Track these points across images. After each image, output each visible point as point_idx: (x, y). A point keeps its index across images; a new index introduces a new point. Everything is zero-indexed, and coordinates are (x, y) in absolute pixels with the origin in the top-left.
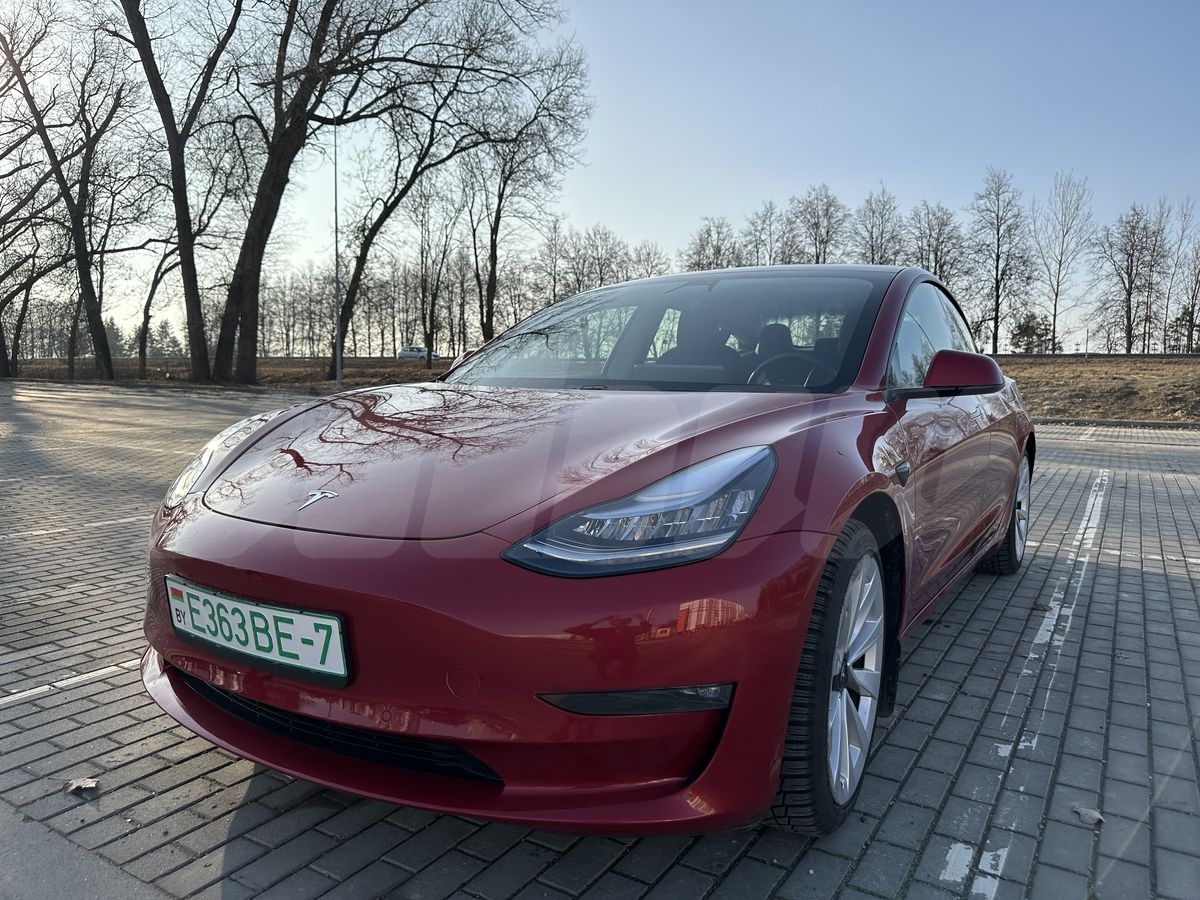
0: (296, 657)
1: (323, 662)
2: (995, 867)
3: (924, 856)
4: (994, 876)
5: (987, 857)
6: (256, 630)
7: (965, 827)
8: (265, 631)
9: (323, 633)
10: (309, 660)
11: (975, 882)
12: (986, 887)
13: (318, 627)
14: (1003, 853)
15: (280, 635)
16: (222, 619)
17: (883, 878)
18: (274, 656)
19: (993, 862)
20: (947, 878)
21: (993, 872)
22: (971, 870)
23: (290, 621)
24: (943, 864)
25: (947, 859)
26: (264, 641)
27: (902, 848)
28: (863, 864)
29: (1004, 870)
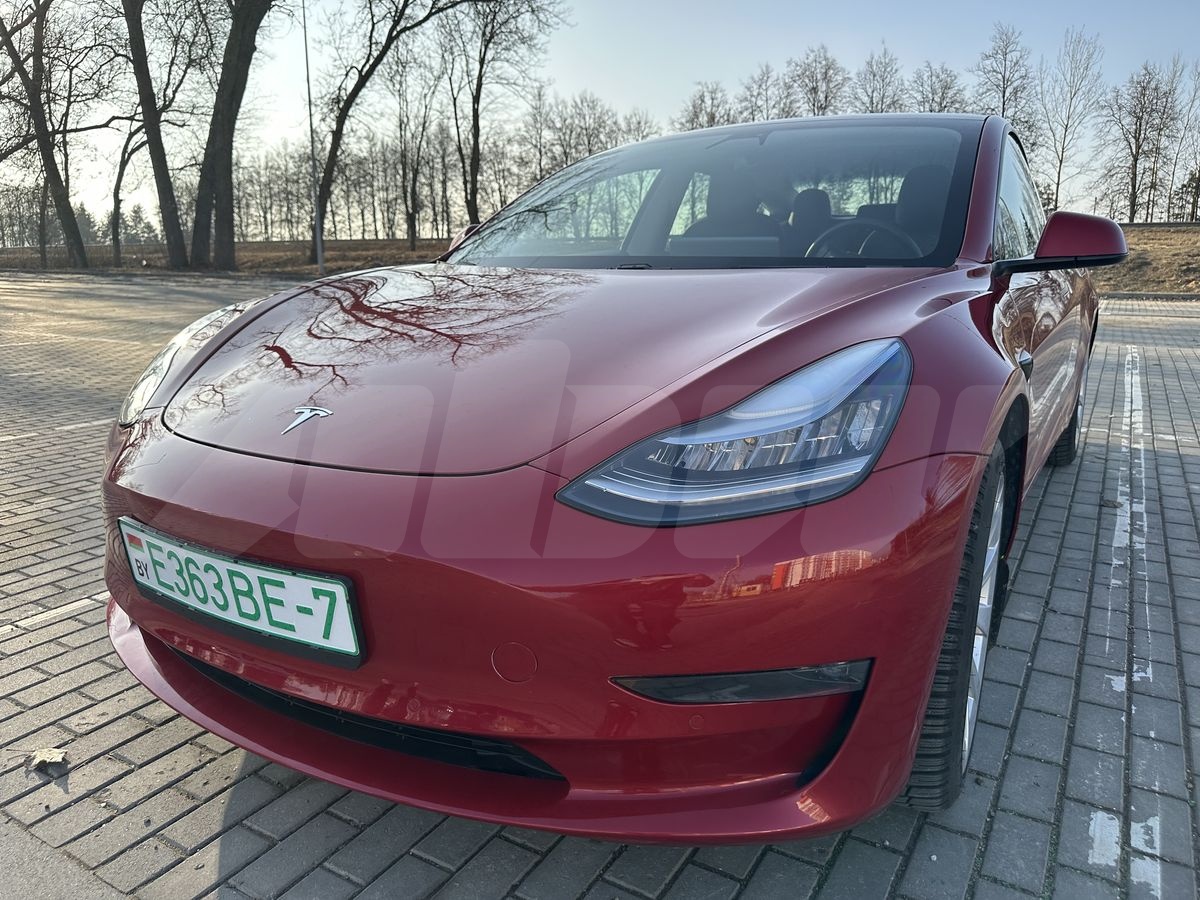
0: (291, 628)
1: (326, 635)
2: (1150, 843)
3: (1062, 830)
4: (1152, 856)
5: (1136, 828)
6: (237, 593)
7: (1101, 788)
8: (249, 594)
9: (326, 600)
10: (308, 632)
11: (1132, 865)
12: (1147, 873)
13: (317, 593)
14: (1155, 823)
15: (268, 601)
16: (193, 577)
17: (1021, 863)
18: (262, 625)
19: (1147, 837)
20: (1097, 862)
21: (1150, 851)
22: (1123, 849)
23: (281, 585)
24: (1088, 842)
25: (1091, 833)
26: (248, 606)
27: (1034, 819)
28: (993, 844)
29: (1163, 847)
